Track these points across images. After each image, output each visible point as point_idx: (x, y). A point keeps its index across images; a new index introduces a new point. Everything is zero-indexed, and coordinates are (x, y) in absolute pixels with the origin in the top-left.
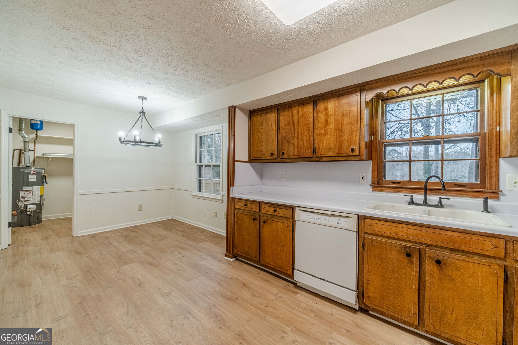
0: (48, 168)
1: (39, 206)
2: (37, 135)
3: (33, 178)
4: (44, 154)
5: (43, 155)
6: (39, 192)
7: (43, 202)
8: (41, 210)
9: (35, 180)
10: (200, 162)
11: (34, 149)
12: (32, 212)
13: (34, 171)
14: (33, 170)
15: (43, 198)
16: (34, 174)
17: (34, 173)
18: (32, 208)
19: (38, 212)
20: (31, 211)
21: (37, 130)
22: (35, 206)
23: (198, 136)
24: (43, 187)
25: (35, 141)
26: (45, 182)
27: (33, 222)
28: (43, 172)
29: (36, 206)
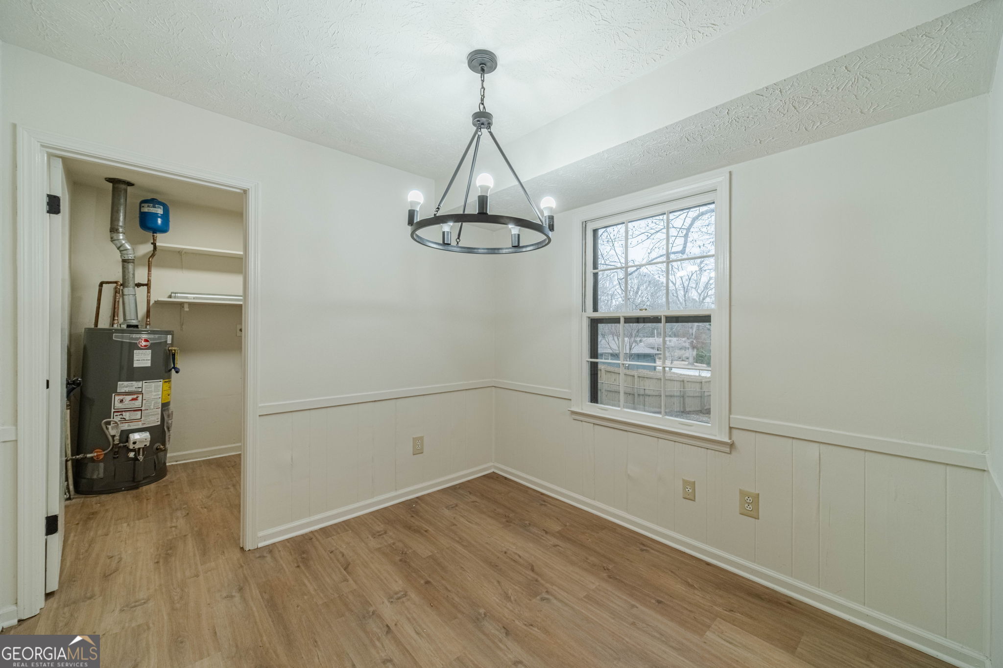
0: (182, 330)
1: (159, 433)
2: (154, 244)
3: (142, 359)
4: (173, 295)
5: (170, 297)
6: (158, 395)
7: (170, 422)
8: (164, 444)
9: (148, 364)
10: (595, 309)
11: (149, 280)
12: (141, 450)
13: (146, 341)
14: (145, 336)
15: (168, 410)
16: (146, 348)
17: (145, 346)
18: (141, 441)
19: (157, 449)
20: (139, 449)
21: (155, 230)
22: (147, 435)
23: (590, 227)
24: (170, 381)
25: (149, 261)
26: (174, 368)
27: (144, 478)
28: (169, 342)
29: (150, 434)
